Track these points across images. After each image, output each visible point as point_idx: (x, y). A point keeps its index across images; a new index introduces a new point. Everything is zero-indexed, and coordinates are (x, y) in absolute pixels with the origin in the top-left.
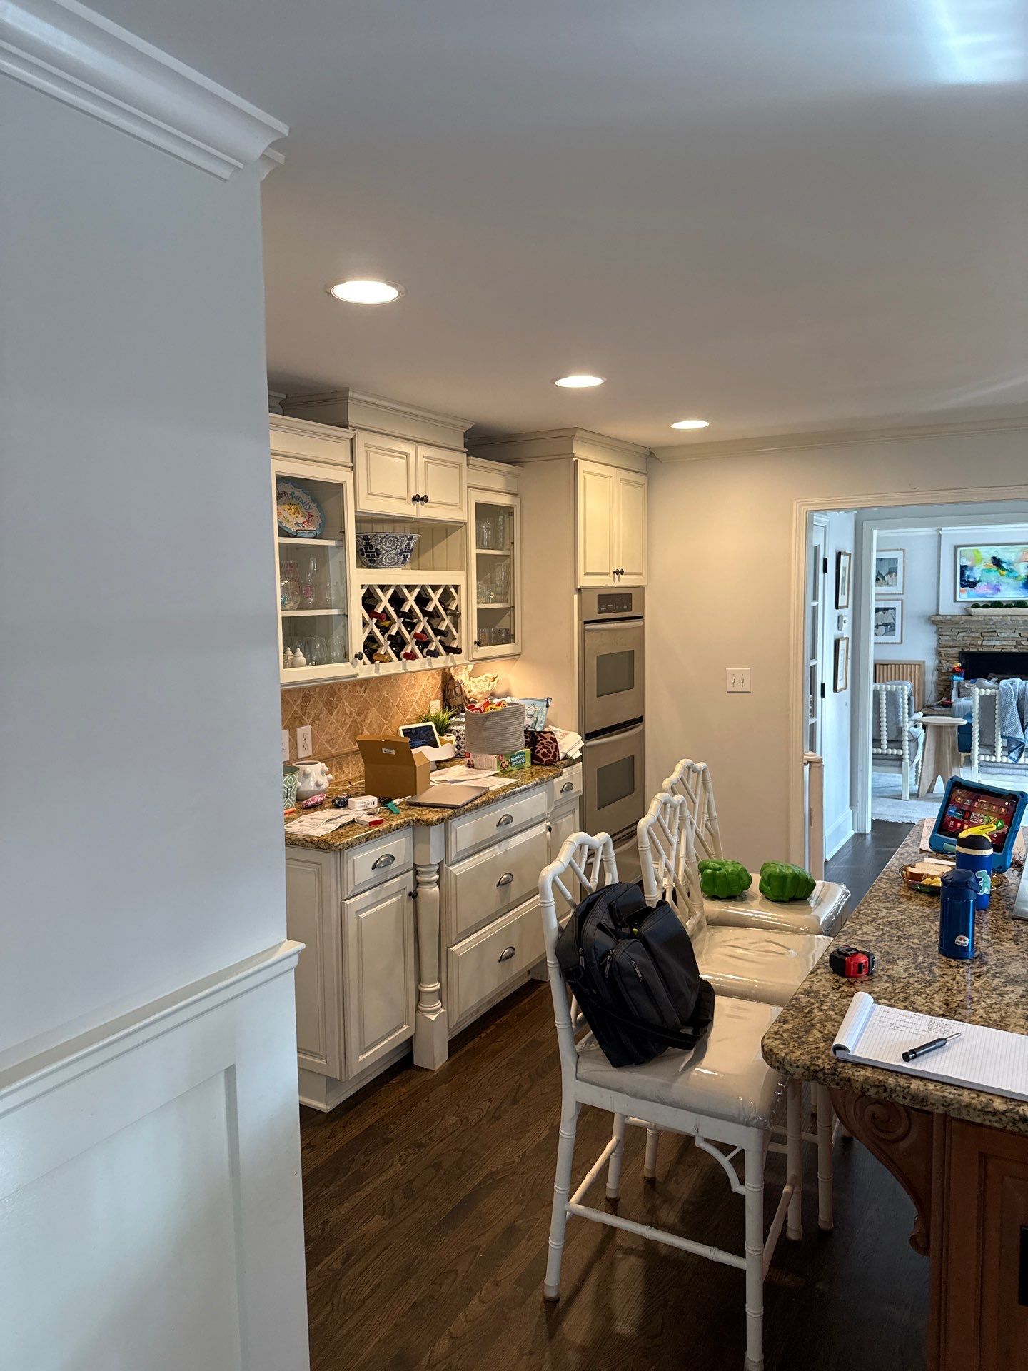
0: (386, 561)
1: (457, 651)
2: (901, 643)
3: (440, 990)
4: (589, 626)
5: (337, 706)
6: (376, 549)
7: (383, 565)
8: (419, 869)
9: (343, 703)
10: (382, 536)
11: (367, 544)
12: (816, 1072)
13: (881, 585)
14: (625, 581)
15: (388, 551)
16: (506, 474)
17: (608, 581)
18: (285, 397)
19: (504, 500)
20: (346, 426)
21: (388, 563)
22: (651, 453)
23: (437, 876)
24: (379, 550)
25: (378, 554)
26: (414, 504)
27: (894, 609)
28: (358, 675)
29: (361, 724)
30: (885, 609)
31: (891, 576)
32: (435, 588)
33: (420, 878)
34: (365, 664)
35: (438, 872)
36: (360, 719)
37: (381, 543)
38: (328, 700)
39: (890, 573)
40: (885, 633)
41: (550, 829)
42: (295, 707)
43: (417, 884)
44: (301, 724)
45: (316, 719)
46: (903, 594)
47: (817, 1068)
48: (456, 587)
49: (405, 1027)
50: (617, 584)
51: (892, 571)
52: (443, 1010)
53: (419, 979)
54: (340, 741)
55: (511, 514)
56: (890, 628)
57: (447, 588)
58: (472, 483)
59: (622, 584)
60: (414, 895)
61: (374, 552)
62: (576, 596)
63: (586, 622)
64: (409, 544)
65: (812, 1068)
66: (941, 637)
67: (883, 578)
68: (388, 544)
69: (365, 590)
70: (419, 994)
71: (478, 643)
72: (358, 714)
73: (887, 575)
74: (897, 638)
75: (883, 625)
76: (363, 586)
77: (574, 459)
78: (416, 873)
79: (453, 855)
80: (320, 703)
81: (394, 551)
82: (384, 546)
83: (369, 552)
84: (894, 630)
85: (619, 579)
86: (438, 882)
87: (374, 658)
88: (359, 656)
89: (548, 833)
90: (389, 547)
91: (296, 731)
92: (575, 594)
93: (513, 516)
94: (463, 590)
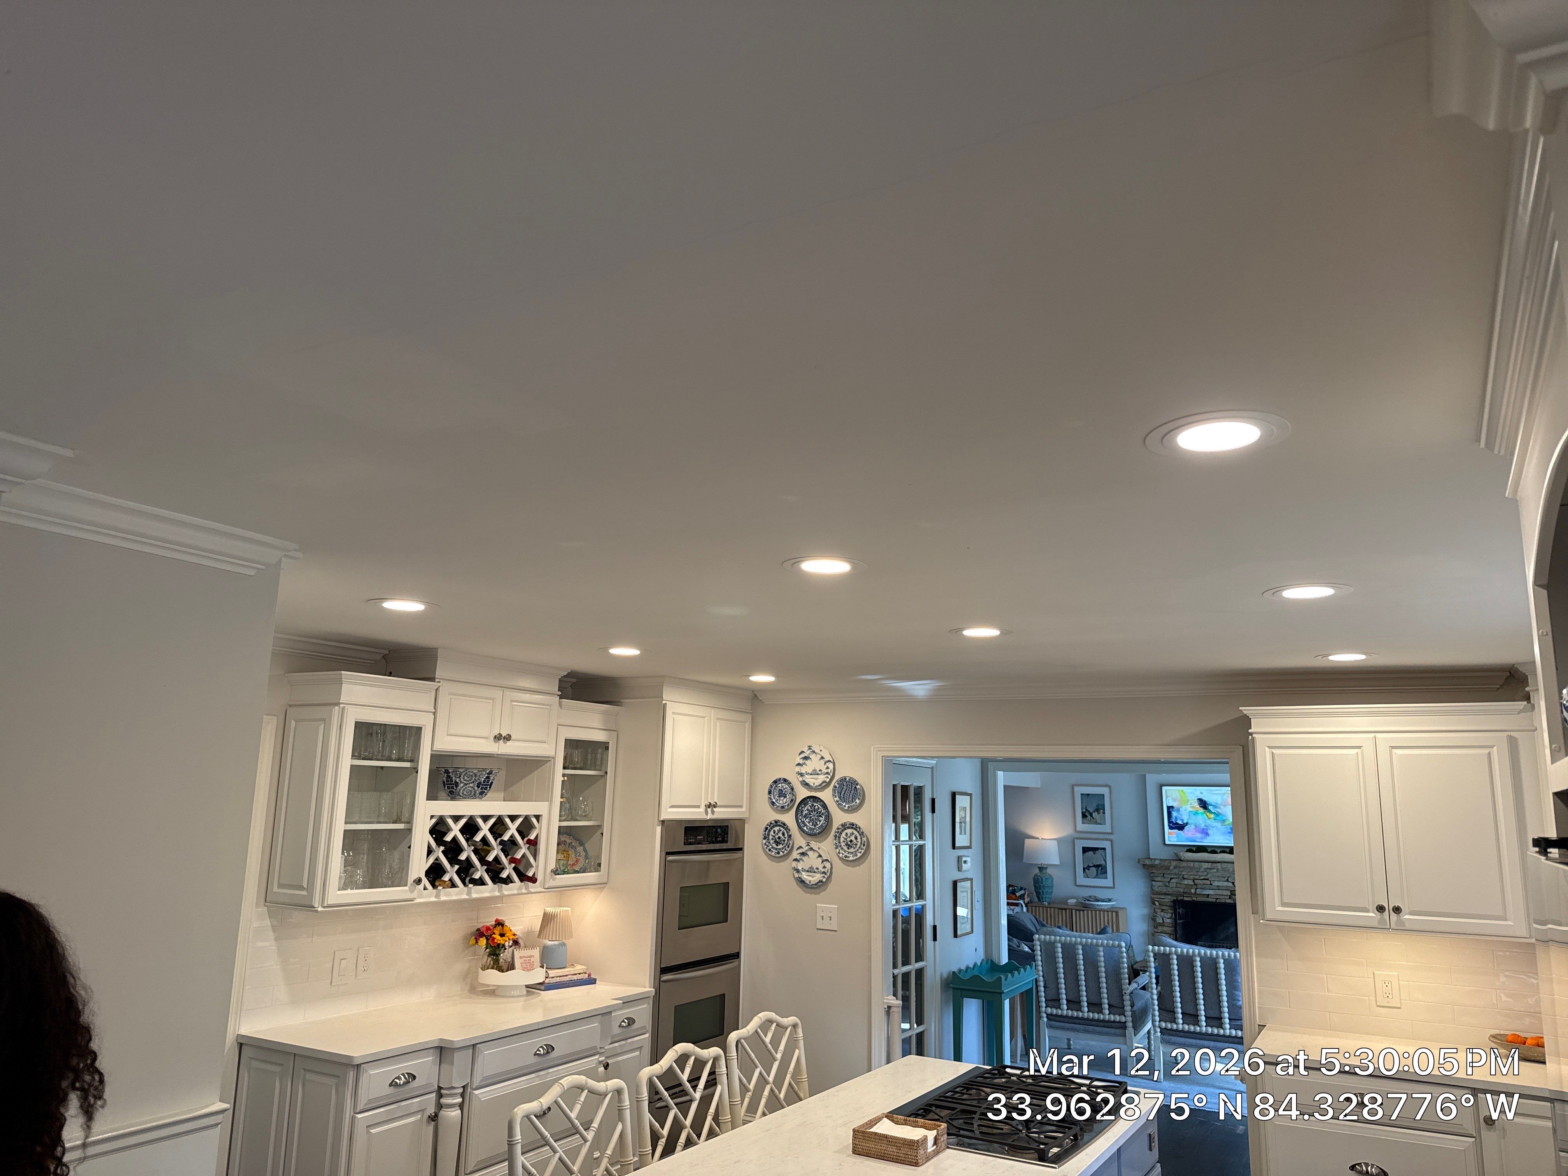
0: (463, 793)
1: (533, 880)
2: (1114, 887)
4: (670, 858)
6: (455, 782)
7: (460, 796)
8: (443, 1091)
10: (462, 770)
11: (449, 777)
13: (1090, 822)
14: (720, 813)
15: (466, 784)
16: (602, 713)
17: (698, 814)
18: (387, 653)
19: (599, 736)
20: (432, 679)
21: (465, 795)
22: (757, 694)
23: (460, 1100)
24: (458, 783)
25: (457, 786)
26: (496, 742)
27: (1104, 849)
28: (415, 899)
30: (1095, 850)
31: (1099, 813)
32: (513, 818)
33: (444, 1101)
34: (425, 889)
35: (462, 1095)
37: (460, 776)
39: (1097, 810)
40: (1097, 876)
41: (606, 1066)
43: (440, 1106)
46: (1112, 833)
48: (538, 817)
50: (710, 816)
51: (1100, 808)
56: (1101, 870)
57: (527, 819)
58: (561, 722)
59: (715, 816)
60: (434, 1118)
61: (453, 784)
62: (659, 829)
63: (668, 854)
64: (488, 778)
66: (1153, 883)
67: (1091, 815)
68: (466, 778)
69: (434, 821)
71: (556, 872)
73: (1094, 812)
74: (1108, 882)
75: (1094, 866)
76: (432, 817)
77: (664, 702)
78: (440, 1095)
79: (478, 1081)
81: (471, 785)
82: (462, 779)
83: (449, 784)
84: (1106, 872)
85: (713, 812)
86: (461, 1106)
87: (437, 883)
88: (419, 881)
89: (602, 1069)
90: (466, 780)
92: (658, 825)
93: (608, 749)
94: (544, 820)
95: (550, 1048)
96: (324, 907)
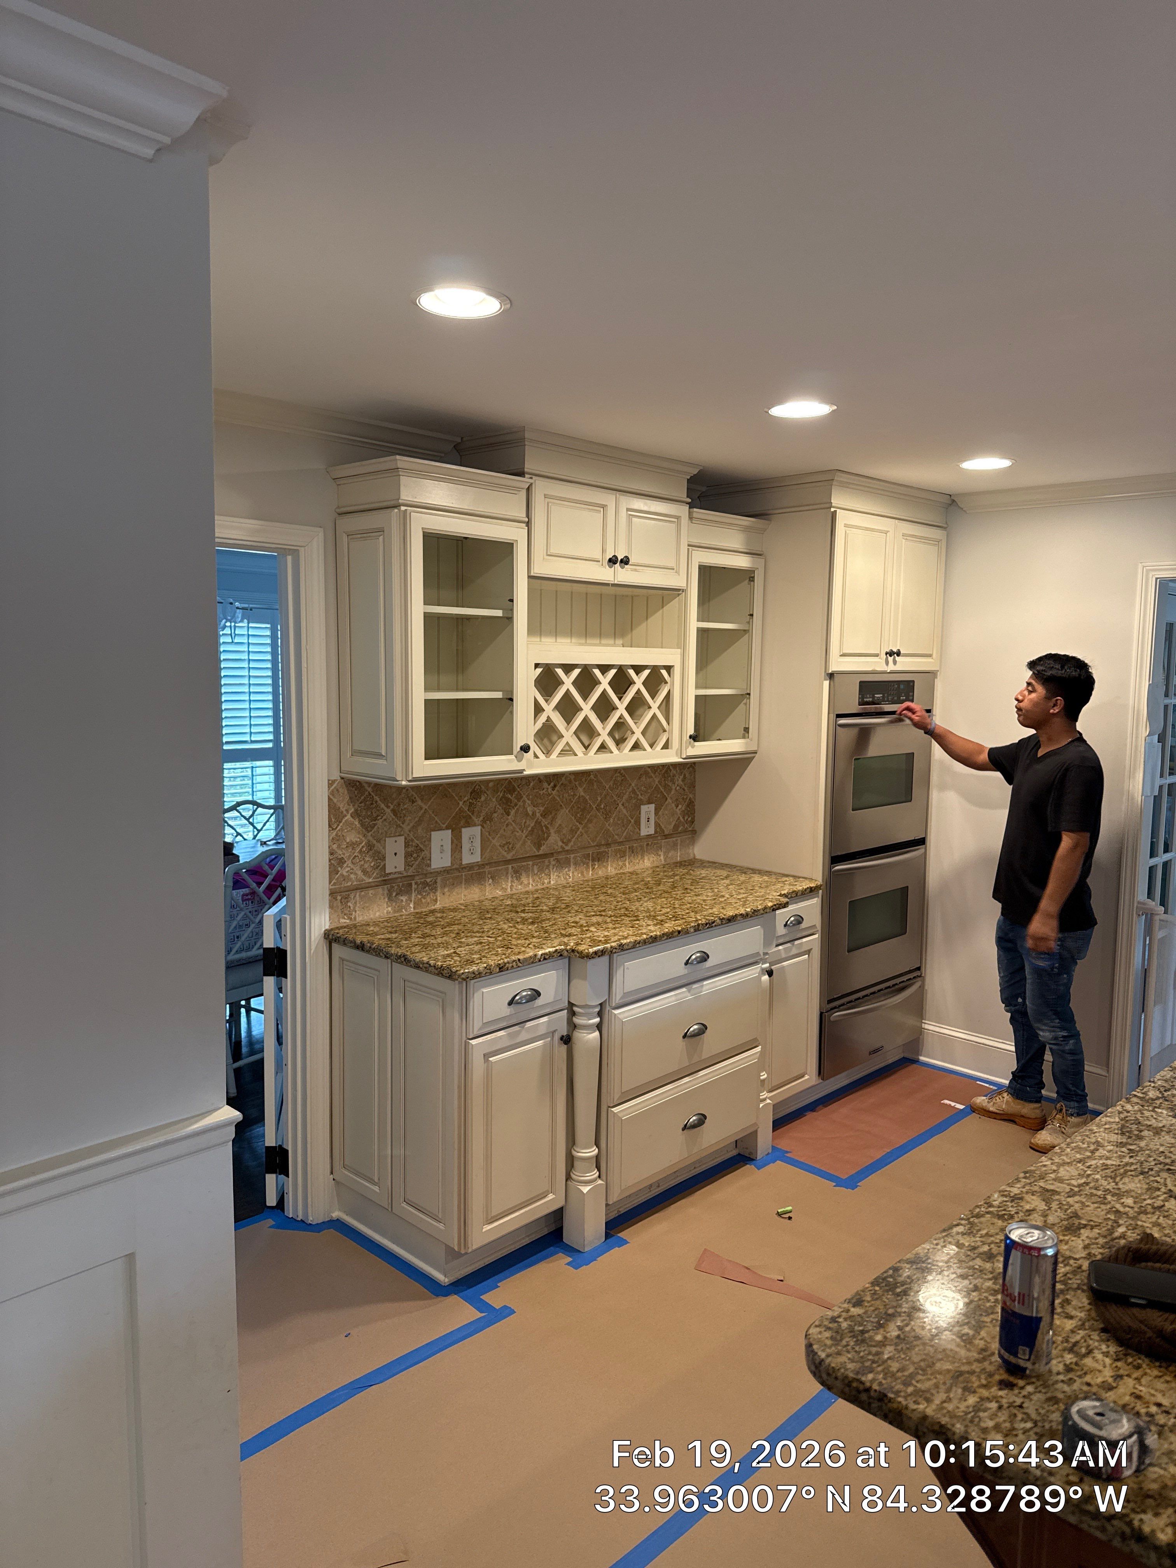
1: (666, 747)
3: (597, 1157)
4: (842, 721)
5: (516, 805)
8: (575, 1009)
9: (524, 802)
12: (859, 1392)
14: (903, 664)
16: (746, 529)
17: (876, 665)
18: (459, 440)
19: (742, 562)
20: (521, 474)
22: (954, 501)
23: (597, 1020)
26: (611, 567)
28: (524, 770)
29: (547, 828)
32: (639, 669)
33: (577, 1020)
34: (535, 757)
35: (600, 1014)
36: (545, 822)
38: (504, 797)
41: (770, 973)
42: (461, 803)
43: (573, 1026)
44: (468, 824)
45: (488, 818)
47: (861, 1387)
48: (669, 669)
49: (551, 1196)
50: (891, 667)
52: (600, 1182)
53: (572, 1140)
54: (518, 846)
55: (752, 579)
57: (655, 669)
58: (695, 541)
59: (898, 668)
60: (567, 1040)
62: (826, 683)
63: (839, 716)
65: (855, 1385)
69: (539, 670)
70: (571, 1161)
71: (695, 738)
72: (544, 815)
76: (537, 666)
77: (833, 510)
78: (572, 1014)
79: (617, 998)
80: (494, 800)
85: (895, 662)
86: (599, 1027)
87: (549, 751)
88: (526, 748)
89: (766, 977)
91: (461, 832)
92: (825, 680)
93: (753, 581)
94: (677, 671)
95: (705, 957)
96: (410, 781)
